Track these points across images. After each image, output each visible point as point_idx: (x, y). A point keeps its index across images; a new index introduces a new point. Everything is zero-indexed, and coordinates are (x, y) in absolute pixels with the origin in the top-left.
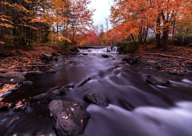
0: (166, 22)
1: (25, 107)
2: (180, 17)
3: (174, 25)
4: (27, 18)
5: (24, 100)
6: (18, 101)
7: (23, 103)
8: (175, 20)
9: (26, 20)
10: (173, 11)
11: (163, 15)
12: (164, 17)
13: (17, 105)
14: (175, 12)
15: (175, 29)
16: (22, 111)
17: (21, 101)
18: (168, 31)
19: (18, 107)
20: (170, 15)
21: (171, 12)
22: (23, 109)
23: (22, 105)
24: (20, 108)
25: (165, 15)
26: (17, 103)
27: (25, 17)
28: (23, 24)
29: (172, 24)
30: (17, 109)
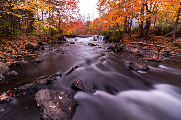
0: (149, 12)
1: (10, 99)
2: (161, 8)
3: (156, 15)
4: (10, 5)
5: (8, 91)
6: (3, 93)
7: (8, 94)
8: (157, 11)
9: (9, 6)
10: (156, 2)
11: (147, 5)
12: (147, 8)
13: (2, 97)
14: (157, 3)
15: (156, 20)
16: (7, 102)
17: (6, 93)
18: (150, 21)
19: (3, 99)
20: (153, 6)
21: (154, 3)
22: (8, 101)
23: (6, 97)
24: (5, 100)
25: (149, 5)
26: (1, 95)
27: (7, 4)
28: (6, 11)
29: (154, 14)
30: (2, 100)
